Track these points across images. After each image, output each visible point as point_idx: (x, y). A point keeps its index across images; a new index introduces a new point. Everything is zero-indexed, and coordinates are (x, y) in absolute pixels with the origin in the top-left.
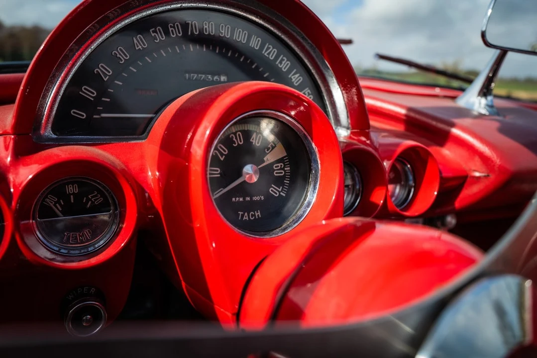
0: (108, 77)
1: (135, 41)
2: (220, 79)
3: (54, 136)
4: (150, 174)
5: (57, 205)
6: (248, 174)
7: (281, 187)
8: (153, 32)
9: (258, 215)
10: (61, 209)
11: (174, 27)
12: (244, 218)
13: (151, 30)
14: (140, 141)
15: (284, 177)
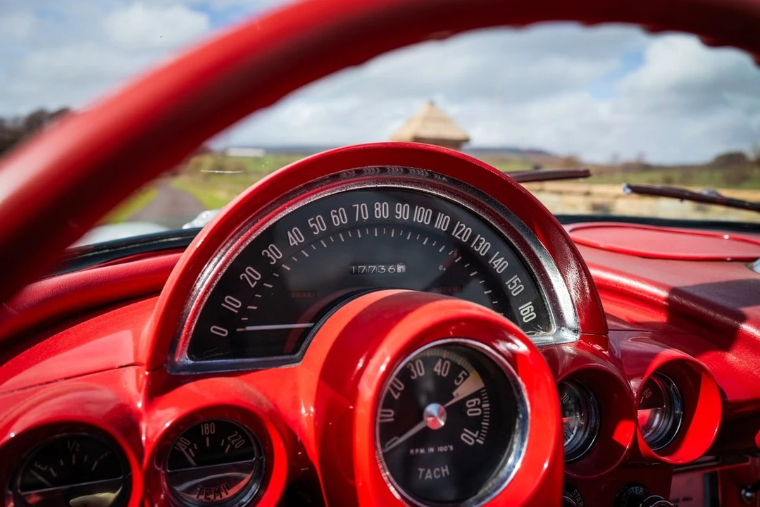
0: (256, 283)
1: (290, 235)
2: (396, 269)
3: (190, 362)
4: (303, 411)
5: (190, 450)
6: (431, 416)
7: (477, 432)
8: (312, 222)
9: (446, 473)
10: (193, 455)
11: (337, 214)
12: (427, 477)
13: (309, 221)
14: (293, 366)
15: (480, 418)
